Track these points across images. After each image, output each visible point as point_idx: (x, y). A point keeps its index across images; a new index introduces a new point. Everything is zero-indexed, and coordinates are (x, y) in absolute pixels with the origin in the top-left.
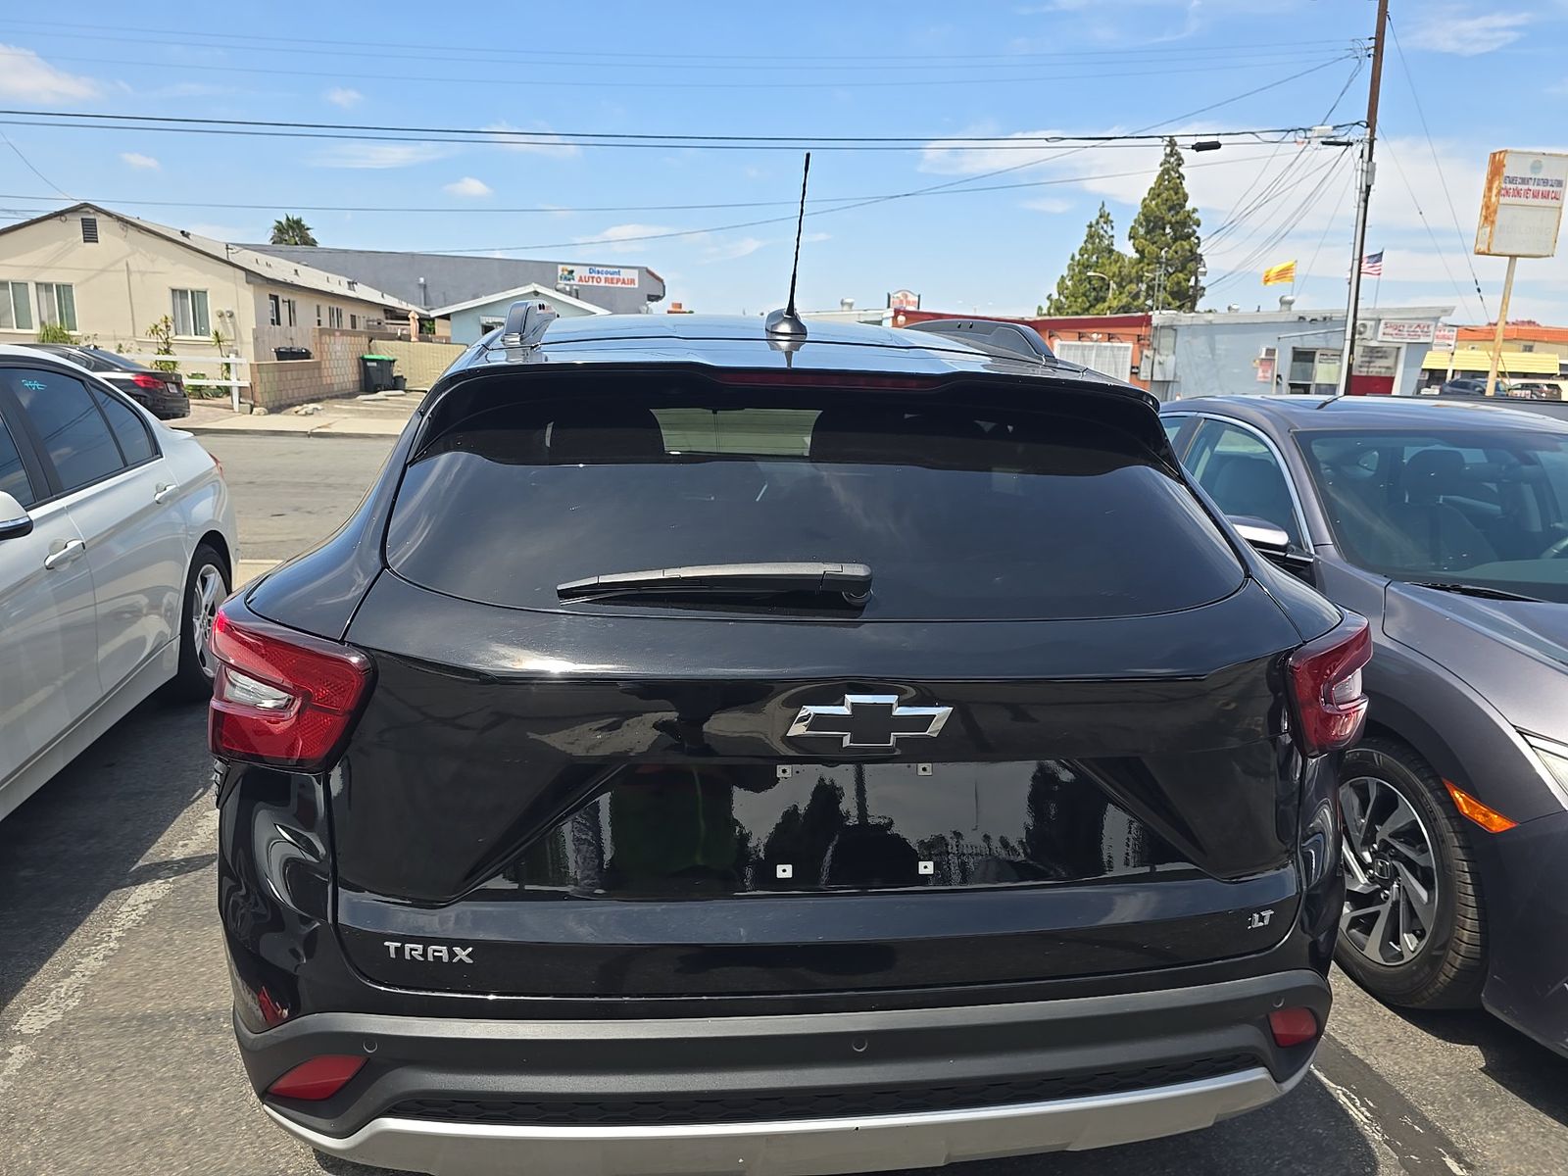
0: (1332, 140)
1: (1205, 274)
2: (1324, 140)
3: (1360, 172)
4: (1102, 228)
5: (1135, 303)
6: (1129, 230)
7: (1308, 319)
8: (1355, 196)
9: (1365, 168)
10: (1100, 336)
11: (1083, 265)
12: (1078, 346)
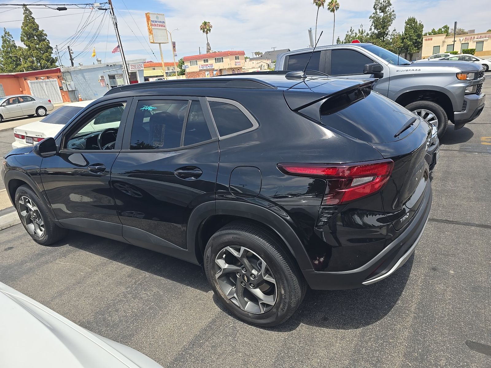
0: (100, 8)
1: (73, 53)
2: (99, 8)
3: (112, 18)
4: (8, 38)
5: (34, 65)
6: (20, 38)
7: (110, 66)
8: (113, 27)
9: (113, 17)
10: (44, 77)
11: (6, 52)
12: (37, 82)
